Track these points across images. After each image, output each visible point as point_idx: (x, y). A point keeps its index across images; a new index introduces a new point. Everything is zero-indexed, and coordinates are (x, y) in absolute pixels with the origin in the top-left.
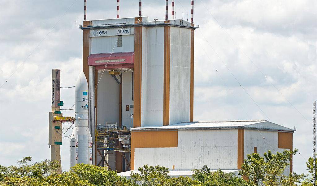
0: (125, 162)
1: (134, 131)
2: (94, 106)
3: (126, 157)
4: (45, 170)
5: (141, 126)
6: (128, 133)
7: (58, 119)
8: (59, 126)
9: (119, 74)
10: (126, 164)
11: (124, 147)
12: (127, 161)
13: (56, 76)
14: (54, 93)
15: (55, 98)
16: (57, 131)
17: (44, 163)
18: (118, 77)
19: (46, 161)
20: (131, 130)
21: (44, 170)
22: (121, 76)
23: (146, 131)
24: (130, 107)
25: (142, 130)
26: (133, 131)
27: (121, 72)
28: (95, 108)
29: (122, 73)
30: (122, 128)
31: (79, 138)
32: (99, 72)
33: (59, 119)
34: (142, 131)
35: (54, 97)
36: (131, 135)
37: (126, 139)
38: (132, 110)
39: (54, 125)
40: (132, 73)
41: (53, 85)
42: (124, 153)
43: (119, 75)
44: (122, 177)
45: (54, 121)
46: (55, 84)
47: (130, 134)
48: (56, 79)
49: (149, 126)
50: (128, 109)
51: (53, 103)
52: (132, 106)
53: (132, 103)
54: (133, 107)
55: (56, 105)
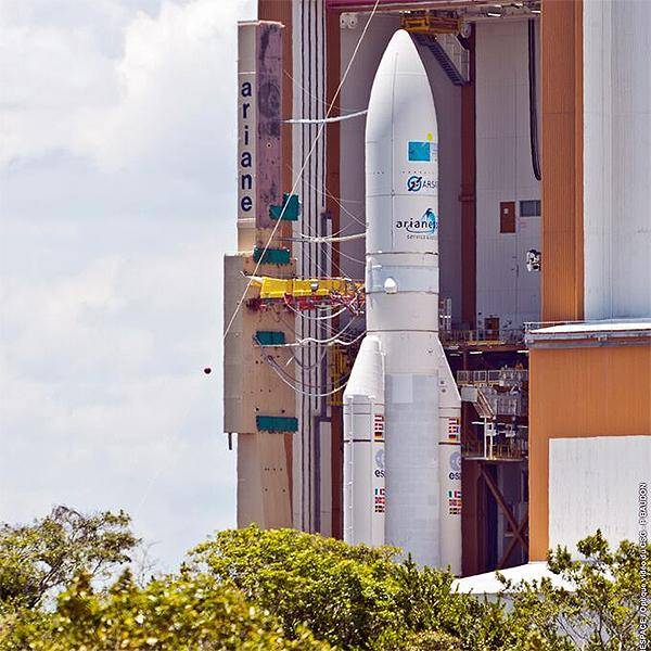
0: (501, 518)
1: (547, 345)
2: (321, 209)
3: (501, 488)
4: (56, 563)
5: (581, 319)
6: (513, 357)
7: (274, 293)
8: (276, 327)
9: (455, 27)
10: (501, 526)
11: (490, 432)
12: (509, 508)
13: (261, 57)
14: (252, 149)
15: (253, 176)
16: (271, 358)
17: (50, 528)
18: (450, 45)
19: (59, 515)
20: (528, 338)
21: (48, 568)
22: (469, 43)
23: (613, 342)
24: (522, 215)
25: (590, 338)
26: (541, 345)
27: (467, 19)
28: (329, 222)
29: (473, 25)
30: (481, 327)
31: (387, 394)
32: (348, 19)
33: (281, 293)
34: (589, 345)
35: (252, 171)
36: (526, 367)
37: (501, 390)
38: (530, 227)
39: (251, 325)
40: (531, 23)
41: (245, 107)
42: (491, 468)
43: (460, 37)
44: (481, 601)
45: (254, 304)
46: (252, 100)
47: (524, 359)
48: (260, 77)
49: (625, 316)
50: (507, 225)
51: (244, 204)
52: (531, 208)
53: (534, 191)
54: (539, 215)
55: (259, 218)
